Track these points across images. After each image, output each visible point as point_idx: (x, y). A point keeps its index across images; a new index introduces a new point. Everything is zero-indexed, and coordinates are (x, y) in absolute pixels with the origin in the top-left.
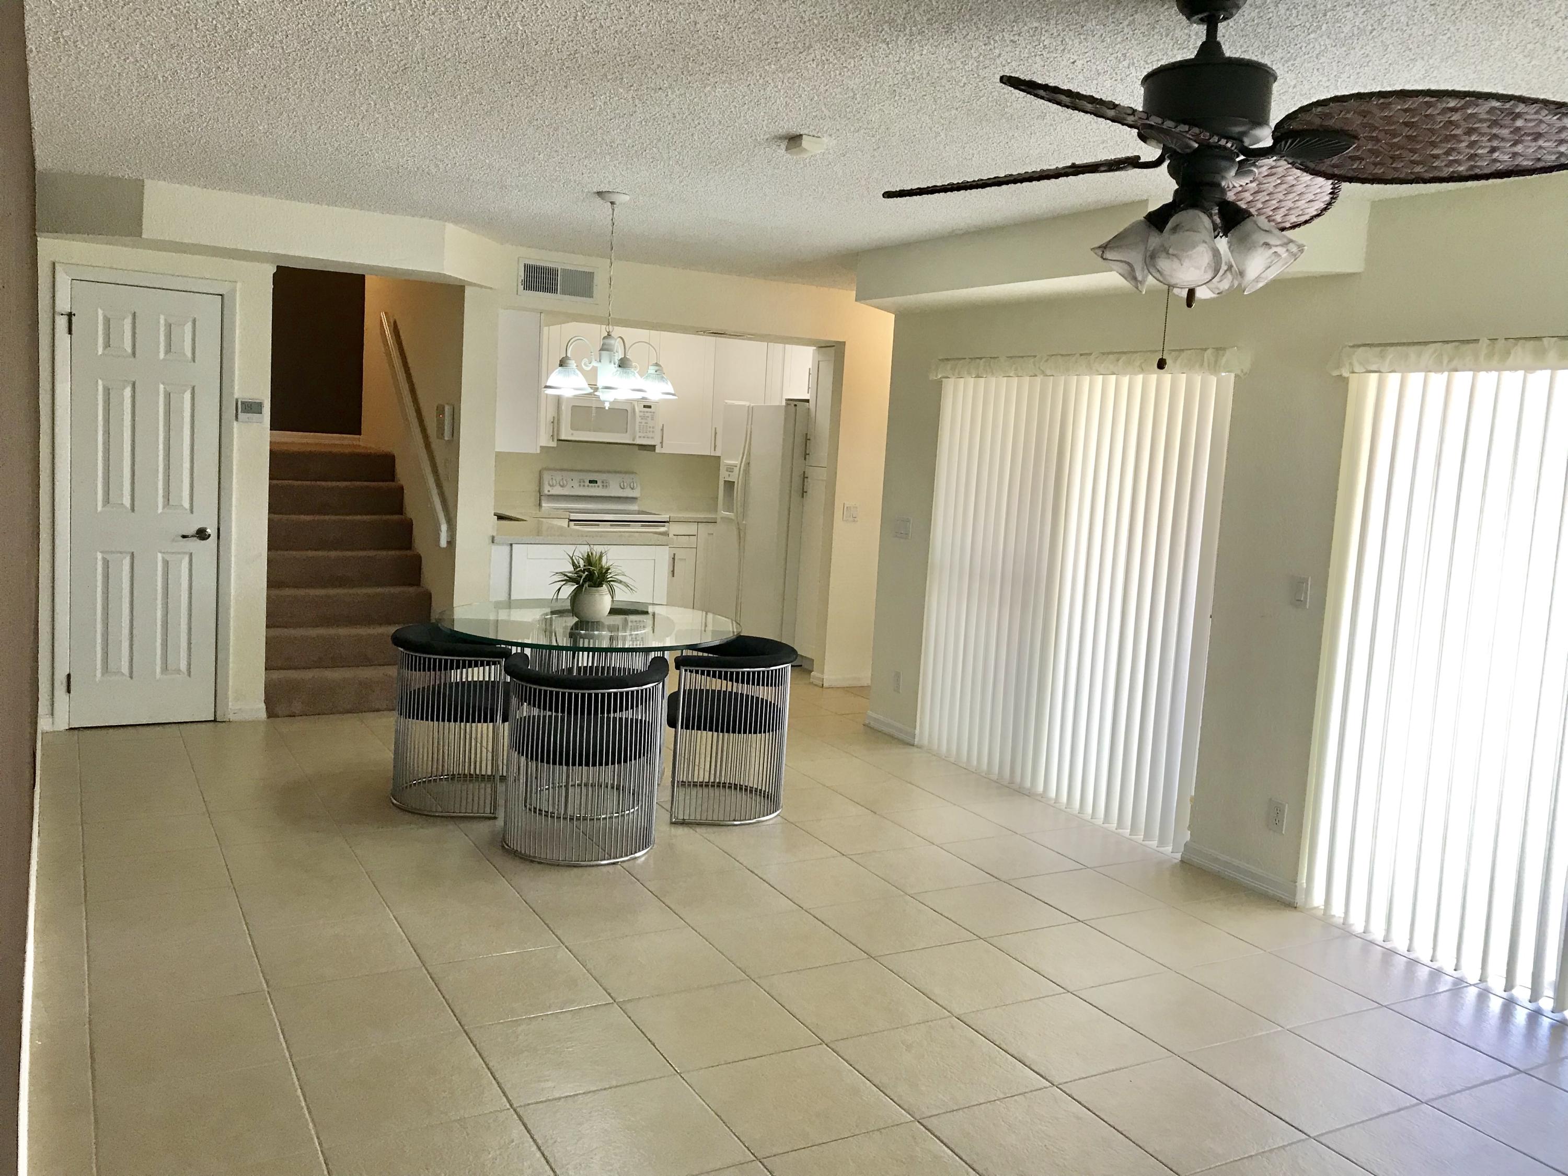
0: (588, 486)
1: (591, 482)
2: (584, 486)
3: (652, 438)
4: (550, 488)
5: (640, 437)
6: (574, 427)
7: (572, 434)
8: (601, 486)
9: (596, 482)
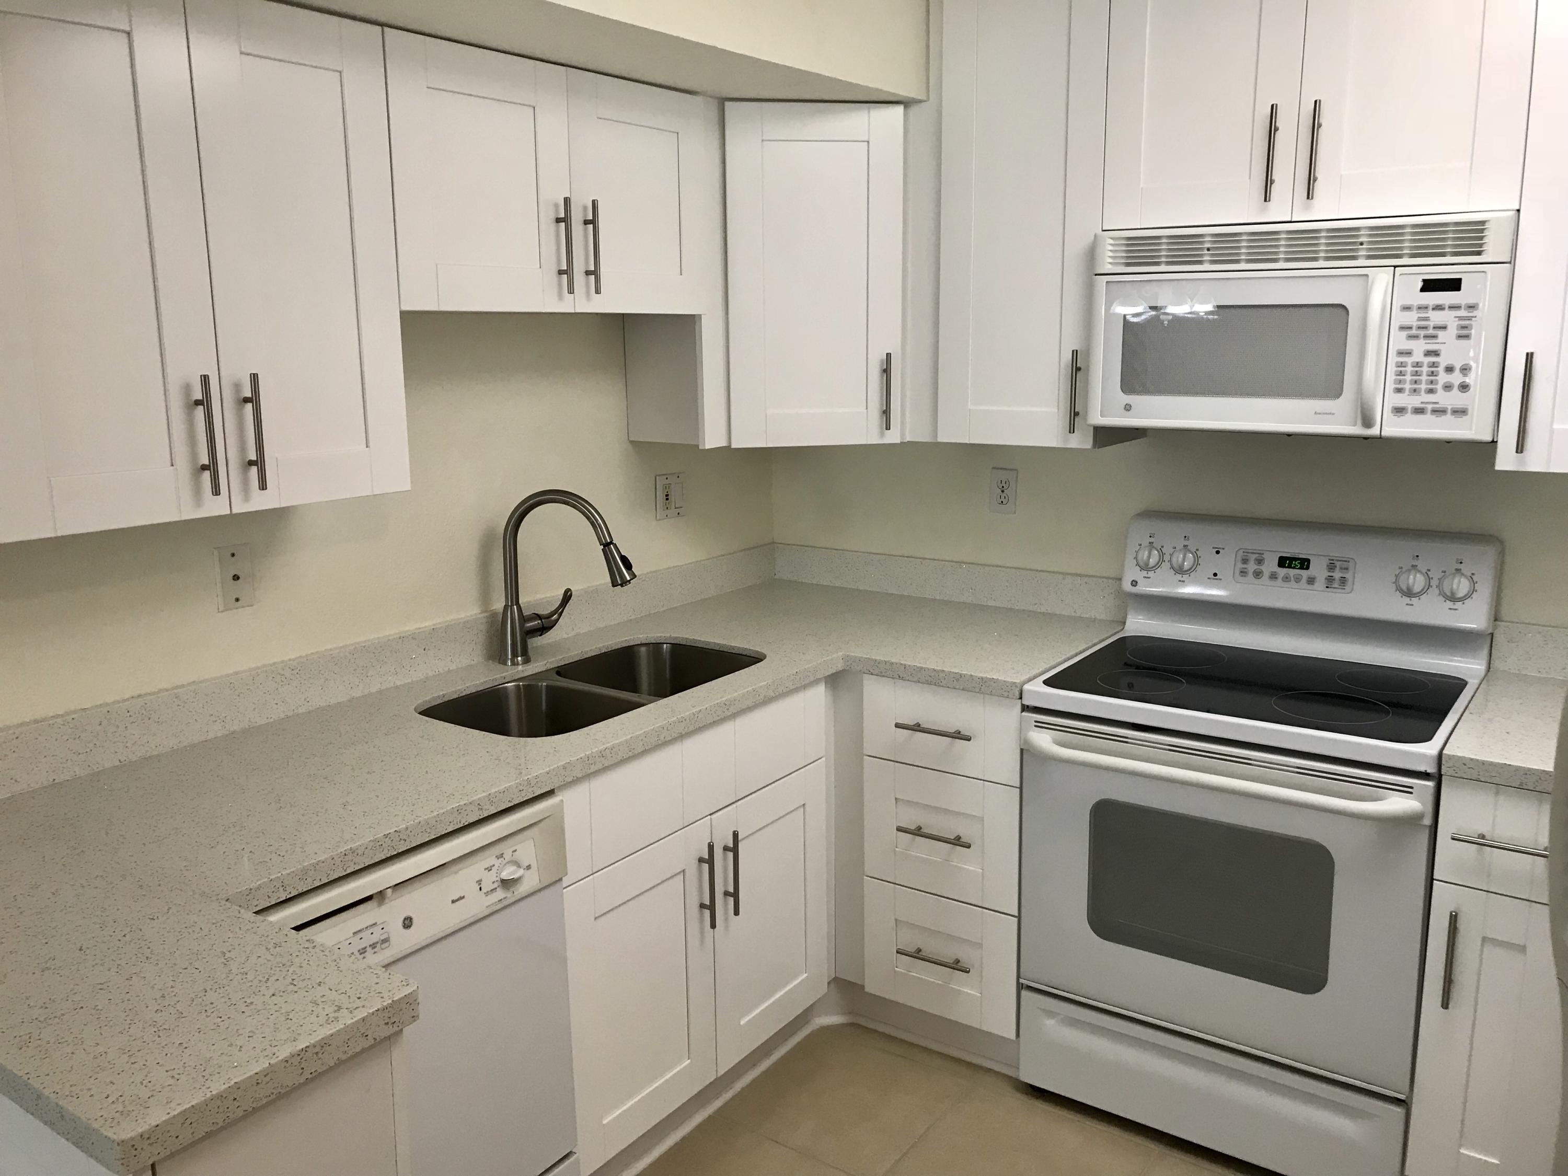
0: (1273, 576)
1: (1284, 562)
2: (1258, 574)
3: (1460, 412)
4: (1139, 575)
5: (1399, 411)
6: (1128, 386)
7: (1128, 408)
8: (1320, 584)
9: (1304, 564)
